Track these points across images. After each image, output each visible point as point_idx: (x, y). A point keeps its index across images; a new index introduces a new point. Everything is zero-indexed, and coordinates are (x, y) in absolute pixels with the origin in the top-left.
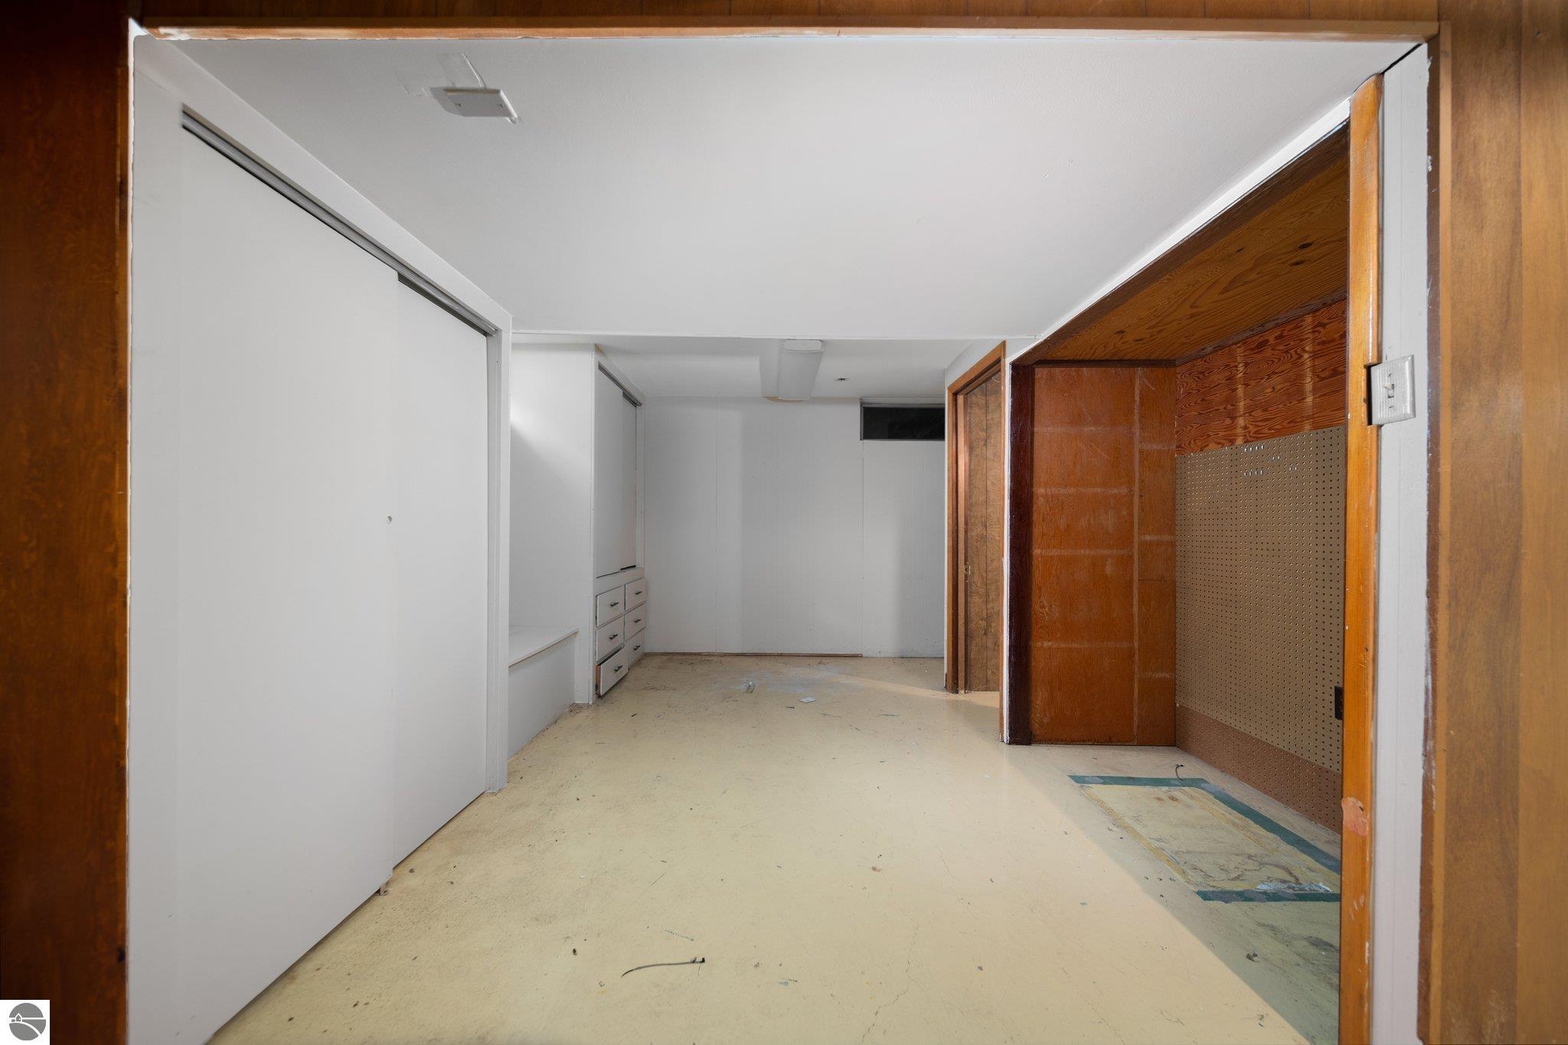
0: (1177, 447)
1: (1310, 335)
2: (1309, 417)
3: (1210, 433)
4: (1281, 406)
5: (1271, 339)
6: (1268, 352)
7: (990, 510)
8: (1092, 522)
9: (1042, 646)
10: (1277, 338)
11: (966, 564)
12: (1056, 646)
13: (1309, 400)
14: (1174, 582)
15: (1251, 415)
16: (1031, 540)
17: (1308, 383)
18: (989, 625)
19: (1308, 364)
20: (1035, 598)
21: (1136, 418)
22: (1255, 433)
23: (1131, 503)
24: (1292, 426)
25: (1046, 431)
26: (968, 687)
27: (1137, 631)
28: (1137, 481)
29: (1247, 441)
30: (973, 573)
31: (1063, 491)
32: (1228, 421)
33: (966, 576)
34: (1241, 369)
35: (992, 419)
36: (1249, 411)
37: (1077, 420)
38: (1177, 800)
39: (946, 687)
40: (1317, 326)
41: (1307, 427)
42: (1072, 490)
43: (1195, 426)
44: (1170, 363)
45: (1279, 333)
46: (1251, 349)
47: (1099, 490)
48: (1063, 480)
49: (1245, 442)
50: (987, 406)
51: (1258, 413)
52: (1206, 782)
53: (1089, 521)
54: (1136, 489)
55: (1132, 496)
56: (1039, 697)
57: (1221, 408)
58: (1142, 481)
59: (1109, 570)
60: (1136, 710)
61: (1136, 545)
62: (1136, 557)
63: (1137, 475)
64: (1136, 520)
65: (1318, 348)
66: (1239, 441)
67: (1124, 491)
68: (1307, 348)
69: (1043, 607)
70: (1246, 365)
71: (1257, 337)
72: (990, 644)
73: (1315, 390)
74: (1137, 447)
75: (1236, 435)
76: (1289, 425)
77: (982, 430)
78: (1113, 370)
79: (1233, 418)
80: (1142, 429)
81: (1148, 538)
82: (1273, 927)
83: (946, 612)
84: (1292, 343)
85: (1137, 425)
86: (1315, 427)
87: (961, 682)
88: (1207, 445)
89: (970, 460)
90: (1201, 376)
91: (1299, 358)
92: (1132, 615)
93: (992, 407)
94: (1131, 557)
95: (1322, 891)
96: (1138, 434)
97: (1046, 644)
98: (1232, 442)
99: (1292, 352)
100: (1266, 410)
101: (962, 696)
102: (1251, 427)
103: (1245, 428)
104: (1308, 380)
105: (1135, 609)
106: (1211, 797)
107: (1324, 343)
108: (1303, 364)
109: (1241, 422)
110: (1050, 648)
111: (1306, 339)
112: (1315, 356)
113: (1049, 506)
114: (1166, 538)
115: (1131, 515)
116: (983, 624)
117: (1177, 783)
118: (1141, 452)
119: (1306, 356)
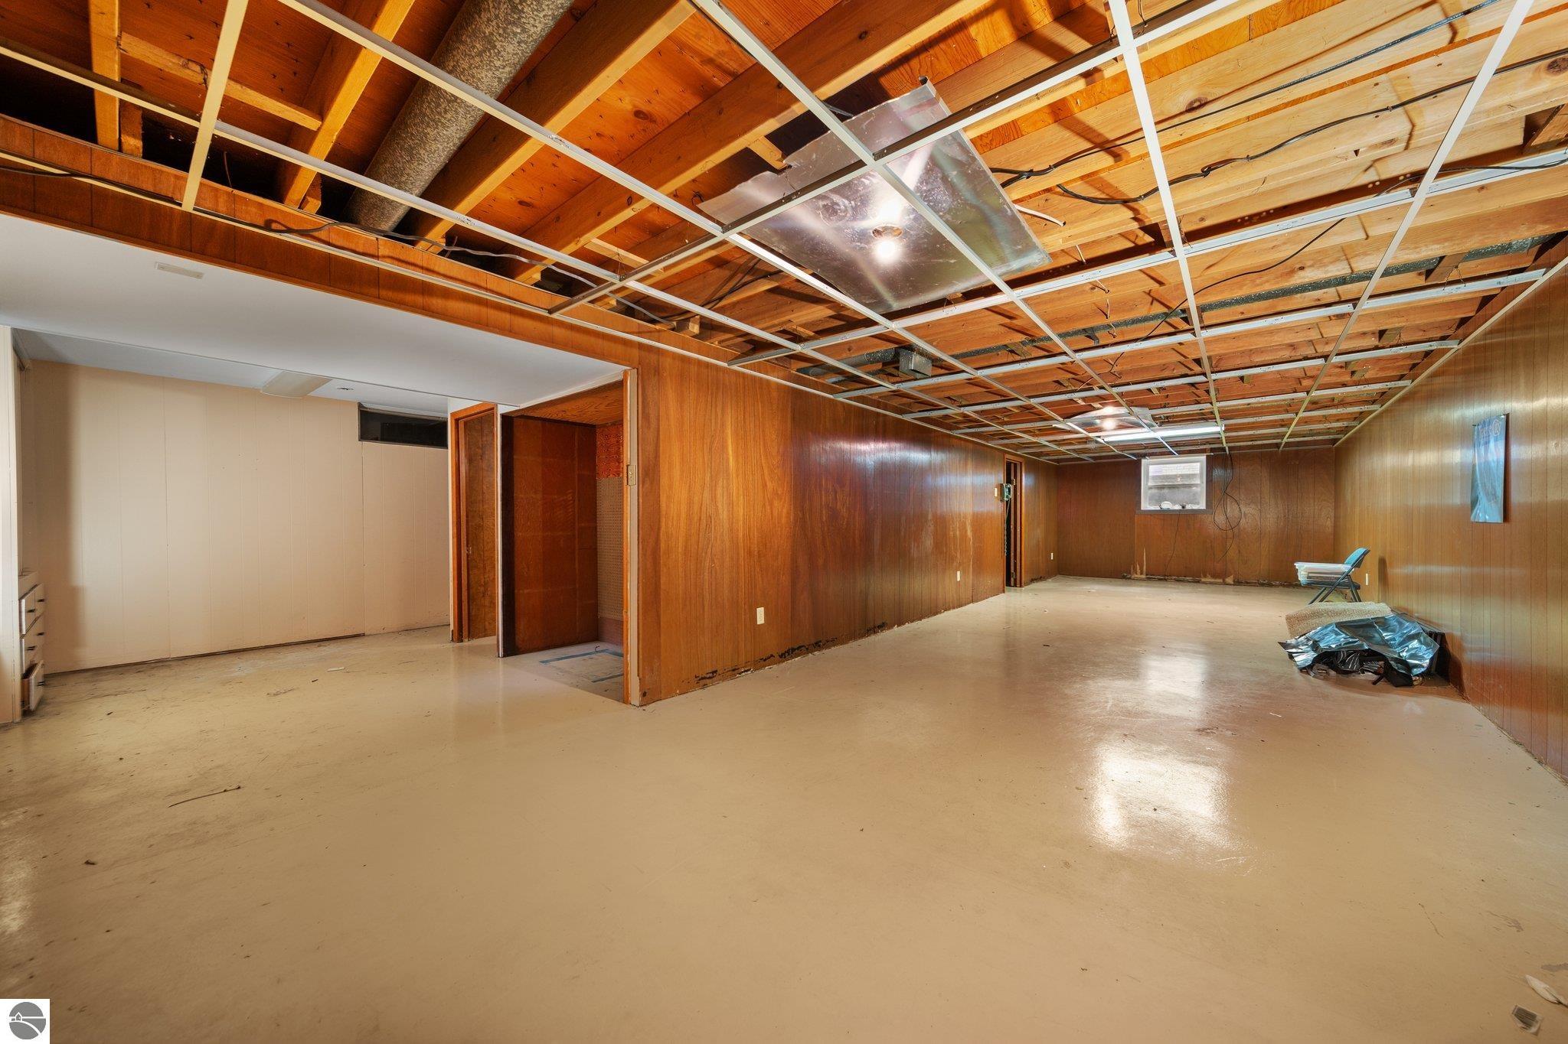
0: (597, 474)
3: (610, 469)
7: (486, 506)
8: (552, 515)
9: (522, 593)
11: (467, 546)
12: (532, 592)
14: (596, 547)
16: (514, 527)
18: (486, 590)
20: (518, 564)
21: (575, 455)
23: (573, 507)
25: (523, 459)
26: (471, 636)
27: (578, 578)
28: (576, 492)
30: (473, 552)
31: (532, 496)
33: (468, 555)
35: (486, 441)
37: (542, 453)
39: (452, 640)
42: (539, 496)
43: (604, 464)
44: (593, 427)
47: (555, 497)
50: (482, 430)
52: (609, 650)
54: (576, 497)
55: (574, 500)
56: (522, 625)
57: (614, 456)
58: (579, 492)
59: (560, 544)
60: (578, 624)
61: (577, 529)
62: (577, 537)
63: (576, 489)
64: (576, 515)
67: (569, 498)
69: (523, 568)
72: (487, 603)
74: (576, 472)
77: (478, 448)
80: (578, 462)
81: (583, 525)
83: (451, 584)
85: (576, 459)
87: (465, 633)
88: (609, 475)
89: (470, 470)
90: (606, 437)
92: (576, 569)
93: (486, 431)
94: (574, 536)
96: (576, 465)
97: (526, 591)
101: (466, 643)
105: (577, 566)
110: (527, 594)
114: (590, 524)
115: (574, 512)
116: (482, 589)
118: (579, 476)
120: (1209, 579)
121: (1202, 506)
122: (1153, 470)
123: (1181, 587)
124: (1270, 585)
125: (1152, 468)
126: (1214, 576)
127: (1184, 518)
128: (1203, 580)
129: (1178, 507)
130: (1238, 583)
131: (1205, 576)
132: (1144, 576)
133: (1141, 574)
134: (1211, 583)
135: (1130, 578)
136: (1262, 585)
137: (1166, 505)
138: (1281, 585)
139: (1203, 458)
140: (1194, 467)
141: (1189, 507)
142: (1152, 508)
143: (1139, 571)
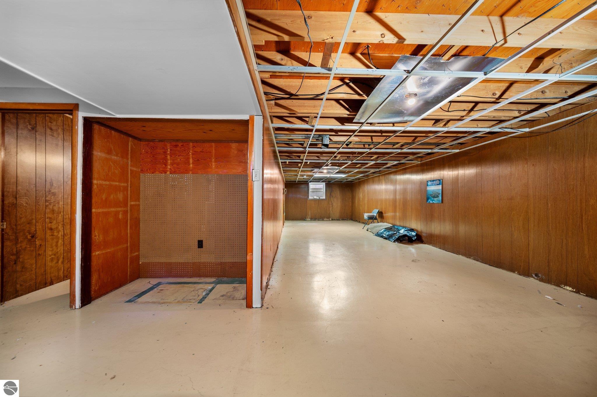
0: (141, 170)
1: (191, 148)
2: (191, 170)
3: (156, 168)
4: (183, 165)
5: (180, 145)
6: (178, 149)
8: (115, 196)
9: (96, 254)
10: (182, 145)
12: (101, 253)
13: (191, 165)
14: (139, 219)
15: (172, 166)
16: (91, 205)
17: (191, 161)
18: (18, 258)
19: (191, 156)
20: (93, 233)
21: (129, 157)
22: (174, 171)
23: (128, 190)
24: (186, 171)
25: (98, 154)
26: (3, 300)
27: (129, 240)
28: (129, 181)
29: (171, 173)
30: (7, 227)
31: (104, 183)
32: (164, 166)
34: (169, 151)
36: (172, 164)
37: (109, 152)
38: (163, 290)
40: (193, 147)
41: (191, 173)
42: (108, 183)
43: (150, 164)
44: (140, 140)
45: (182, 144)
46: (173, 146)
47: (117, 183)
48: (104, 178)
49: (170, 173)
50: (17, 124)
51: (175, 165)
52: (162, 282)
53: (114, 196)
54: (129, 184)
55: (128, 187)
56: (94, 278)
57: (161, 161)
58: (131, 181)
59: (120, 216)
60: (129, 270)
61: (129, 206)
62: (129, 211)
63: (130, 180)
64: (129, 195)
65: (194, 152)
66: (168, 173)
67: (126, 184)
68: (191, 152)
69: (96, 236)
70: (171, 150)
71: (175, 143)
73: (193, 163)
74: (130, 168)
75: (167, 171)
76: (185, 171)
77: (14, 138)
78: (122, 136)
79: (166, 165)
80: (131, 161)
81: (132, 203)
82: (215, 299)
84: (186, 149)
85: (130, 160)
86: (193, 173)
88: (155, 172)
89: (4, 156)
90: (153, 148)
91: (188, 153)
92: (127, 233)
94: (127, 211)
95: (211, 288)
96: (130, 163)
98: (165, 173)
99: (186, 151)
100: (178, 165)
101: (2, 307)
102: (173, 169)
103: (170, 169)
104: (191, 160)
105: (129, 231)
106: (168, 285)
107: (195, 151)
108: (189, 155)
109: (169, 167)
110: (99, 254)
111: (191, 149)
112: (193, 154)
113: (99, 189)
114: (137, 203)
115: (128, 194)
116: (13, 258)
117: (155, 286)
118: (131, 170)
119: (190, 153)
120: (326, 219)
121: (324, 198)
122: (312, 186)
123: (319, 221)
124: (339, 220)
125: (311, 185)
126: (327, 218)
127: (319, 201)
128: (324, 219)
129: (318, 198)
130: (332, 220)
131: (325, 218)
132: (310, 219)
133: (309, 218)
134: (326, 220)
135: (306, 220)
136: (337, 220)
137: (315, 197)
138: (342, 220)
139: (324, 183)
140: (322, 186)
141: (321, 198)
142: (312, 198)
143: (308, 218)
